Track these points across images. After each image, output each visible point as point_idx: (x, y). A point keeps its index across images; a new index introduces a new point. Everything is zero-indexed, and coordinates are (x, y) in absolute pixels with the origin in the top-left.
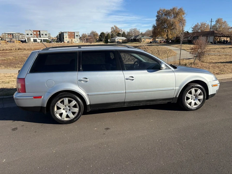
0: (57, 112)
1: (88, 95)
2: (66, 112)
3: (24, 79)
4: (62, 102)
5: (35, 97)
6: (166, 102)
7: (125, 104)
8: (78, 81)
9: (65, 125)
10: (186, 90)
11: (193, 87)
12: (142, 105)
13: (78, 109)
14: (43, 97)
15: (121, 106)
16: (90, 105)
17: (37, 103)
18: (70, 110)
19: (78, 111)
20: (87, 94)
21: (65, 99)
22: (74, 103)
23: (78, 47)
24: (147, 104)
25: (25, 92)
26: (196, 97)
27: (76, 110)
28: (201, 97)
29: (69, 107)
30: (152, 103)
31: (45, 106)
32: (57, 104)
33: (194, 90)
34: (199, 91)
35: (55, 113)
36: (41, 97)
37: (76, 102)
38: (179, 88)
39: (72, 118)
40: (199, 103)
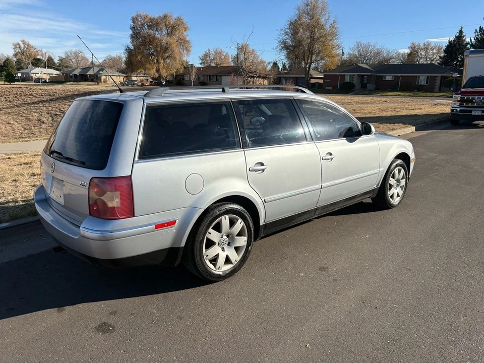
0: (207, 256)
1: (265, 202)
2: (223, 250)
3: (129, 178)
4: (218, 228)
5: (159, 226)
7: (317, 211)
8: (248, 170)
9: (222, 282)
10: (390, 172)
11: (397, 166)
12: (336, 209)
13: (246, 238)
14: (177, 221)
15: (308, 218)
16: (266, 225)
17: (164, 240)
18: (229, 244)
19: (245, 244)
20: (263, 200)
21: (223, 218)
22: (240, 224)
25: (133, 215)
26: (398, 181)
27: (242, 241)
28: (403, 182)
29: (228, 236)
31: (183, 244)
32: (207, 233)
33: (398, 171)
34: (403, 171)
35: (205, 257)
36: (173, 223)
37: (243, 223)
38: (383, 170)
39: (236, 263)
40: (401, 193)
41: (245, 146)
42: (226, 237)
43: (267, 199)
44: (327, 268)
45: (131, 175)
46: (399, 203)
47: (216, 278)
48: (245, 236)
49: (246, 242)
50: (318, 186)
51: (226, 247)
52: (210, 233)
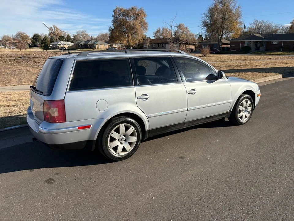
0: (111, 146)
1: (149, 117)
2: (121, 143)
3: (63, 101)
4: (118, 131)
5: (80, 128)
6: (221, 118)
7: (185, 125)
8: (137, 98)
9: (121, 162)
10: (239, 102)
11: (244, 98)
12: (200, 124)
13: (136, 138)
14: (91, 126)
15: (180, 128)
16: (150, 131)
17: (83, 136)
18: (125, 140)
19: (136, 141)
20: (147, 116)
21: (121, 125)
22: (132, 129)
23: (125, 52)
24: (205, 122)
25: (65, 121)
26: (246, 108)
27: (134, 139)
28: (250, 109)
29: (125, 136)
30: (209, 120)
31: (95, 138)
32: (111, 133)
33: (245, 102)
34: (249, 102)
35: (109, 147)
36: (89, 126)
37: (134, 129)
38: (234, 100)
39: (130, 151)
40: (248, 115)
41: (136, 85)
42: (123, 136)
43: (150, 115)
44: (184, 157)
45: (64, 99)
46: (246, 122)
47: (116, 159)
48: (135, 136)
49: (136, 140)
50: (185, 109)
51: (123, 142)
52: (112, 134)
